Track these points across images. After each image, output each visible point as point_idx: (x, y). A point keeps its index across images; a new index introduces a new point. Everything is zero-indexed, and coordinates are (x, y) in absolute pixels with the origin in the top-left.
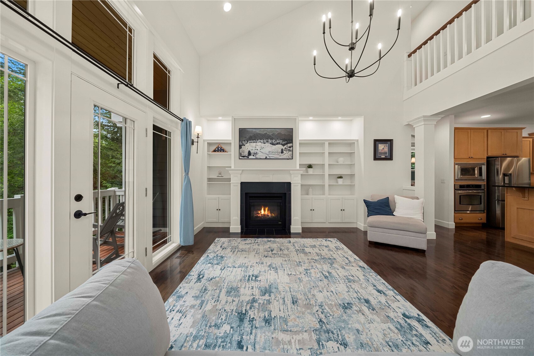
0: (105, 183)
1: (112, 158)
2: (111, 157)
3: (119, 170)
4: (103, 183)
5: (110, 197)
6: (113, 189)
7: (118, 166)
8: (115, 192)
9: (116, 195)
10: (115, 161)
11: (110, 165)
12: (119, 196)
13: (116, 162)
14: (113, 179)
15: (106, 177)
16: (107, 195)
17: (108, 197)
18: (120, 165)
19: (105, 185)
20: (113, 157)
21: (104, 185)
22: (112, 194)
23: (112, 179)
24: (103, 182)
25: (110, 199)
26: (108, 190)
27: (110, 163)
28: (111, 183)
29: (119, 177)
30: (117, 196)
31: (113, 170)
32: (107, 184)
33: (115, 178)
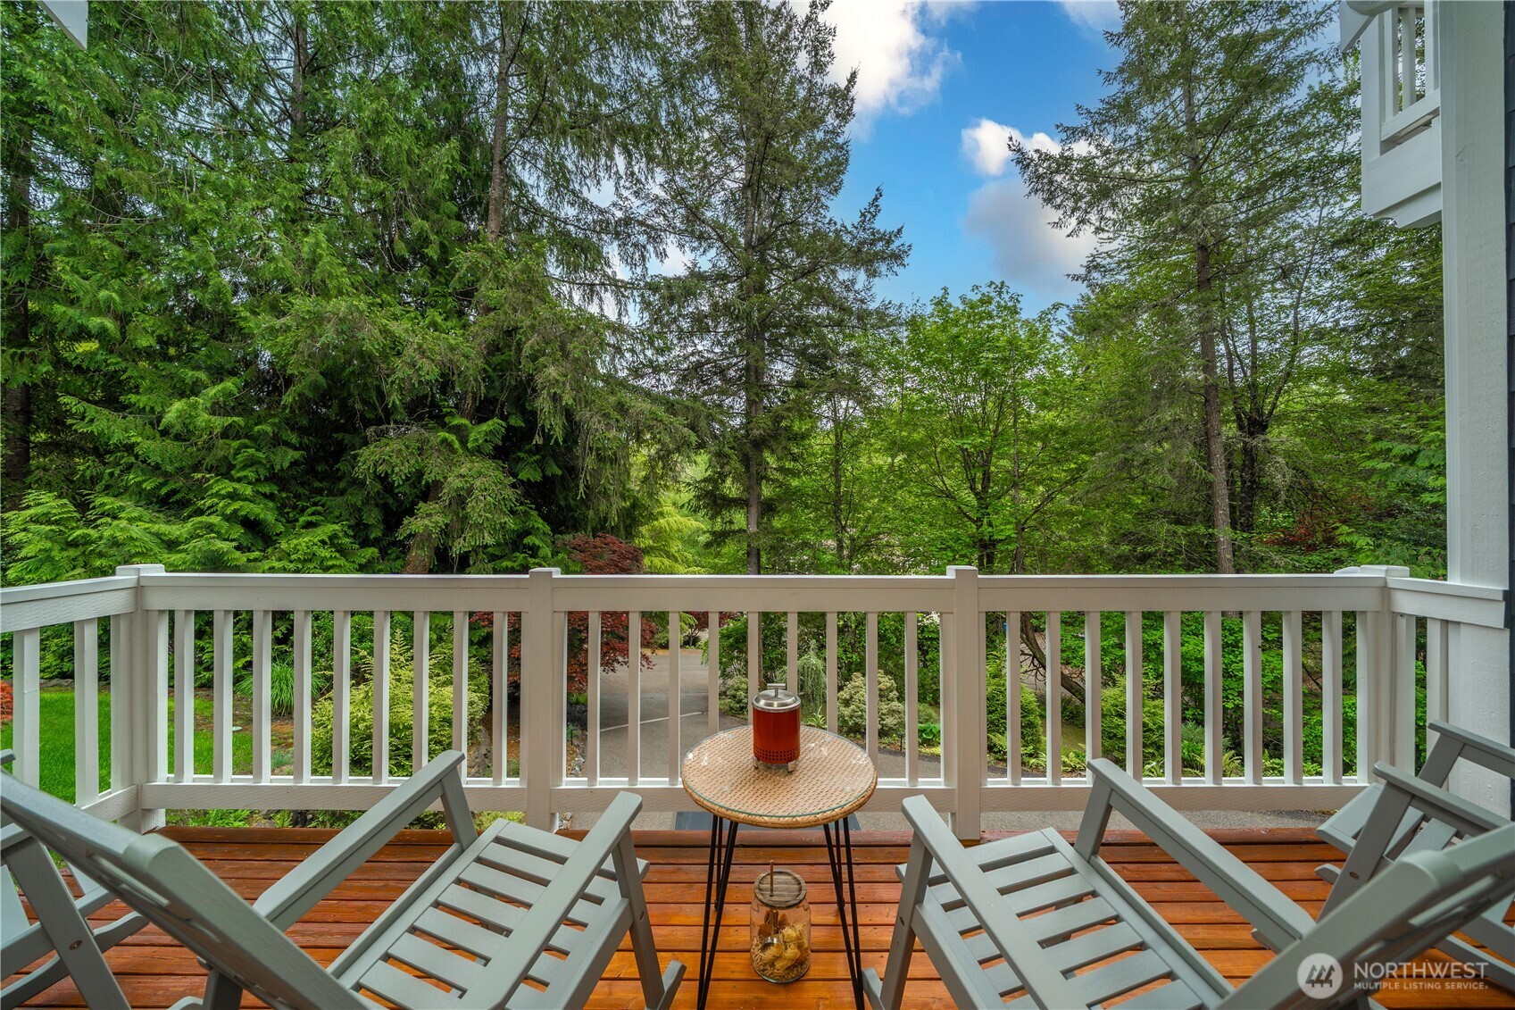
0: (1349, 534)
1: (1375, 440)
2: (1370, 437)
3: (1408, 485)
4: (1337, 532)
5: (1349, 616)
6: (1375, 571)
7: (1403, 468)
8: (1385, 590)
9: (1396, 616)
10: (1389, 450)
11: (1369, 464)
12: (1421, 623)
13: (1394, 452)
14: (1381, 521)
15: (1350, 511)
16: (1333, 606)
17: (1338, 622)
18: (1412, 464)
19: (1349, 539)
20: (1380, 435)
21: (1342, 539)
22: (1364, 602)
23: (1379, 518)
24: (1337, 528)
25: (1348, 632)
26: (1337, 574)
27: (1369, 458)
28: (1374, 536)
29: (1411, 512)
30: (1402, 622)
31: (1382, 485)
32: (1355, 538)
33: (1391, 515)
